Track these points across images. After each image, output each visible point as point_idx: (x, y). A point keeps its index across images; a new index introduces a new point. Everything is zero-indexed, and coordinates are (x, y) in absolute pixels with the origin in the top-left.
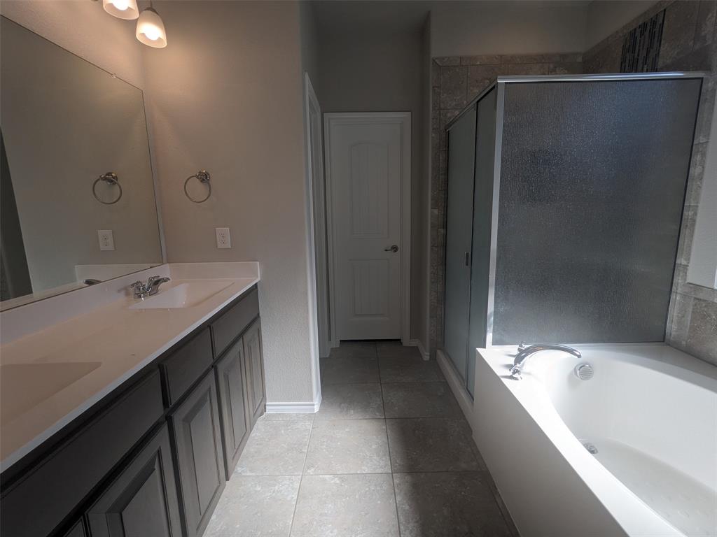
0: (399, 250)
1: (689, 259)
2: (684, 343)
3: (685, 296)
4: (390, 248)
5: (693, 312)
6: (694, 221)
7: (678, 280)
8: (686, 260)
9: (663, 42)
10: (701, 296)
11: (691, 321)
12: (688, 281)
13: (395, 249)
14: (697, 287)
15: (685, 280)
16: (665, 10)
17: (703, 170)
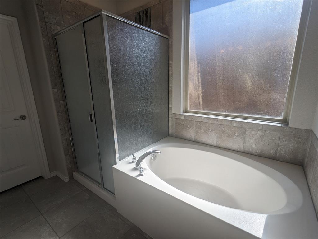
0: (27, 118)
1: (172, 105)
2: (174, 134)
3: (172, 118)
4: (19, 118)
5: (176, 123)
6: (172, 91)
7: (170, 113)
8: (171, 105)
9: (151, 21)
10: (178, 117)
11: (176, 126)
12: (173, 113)
13: (23, 118)
14: (176, 114)
15: (172, 112)
16: (150, 8)
17: (172, 73)
